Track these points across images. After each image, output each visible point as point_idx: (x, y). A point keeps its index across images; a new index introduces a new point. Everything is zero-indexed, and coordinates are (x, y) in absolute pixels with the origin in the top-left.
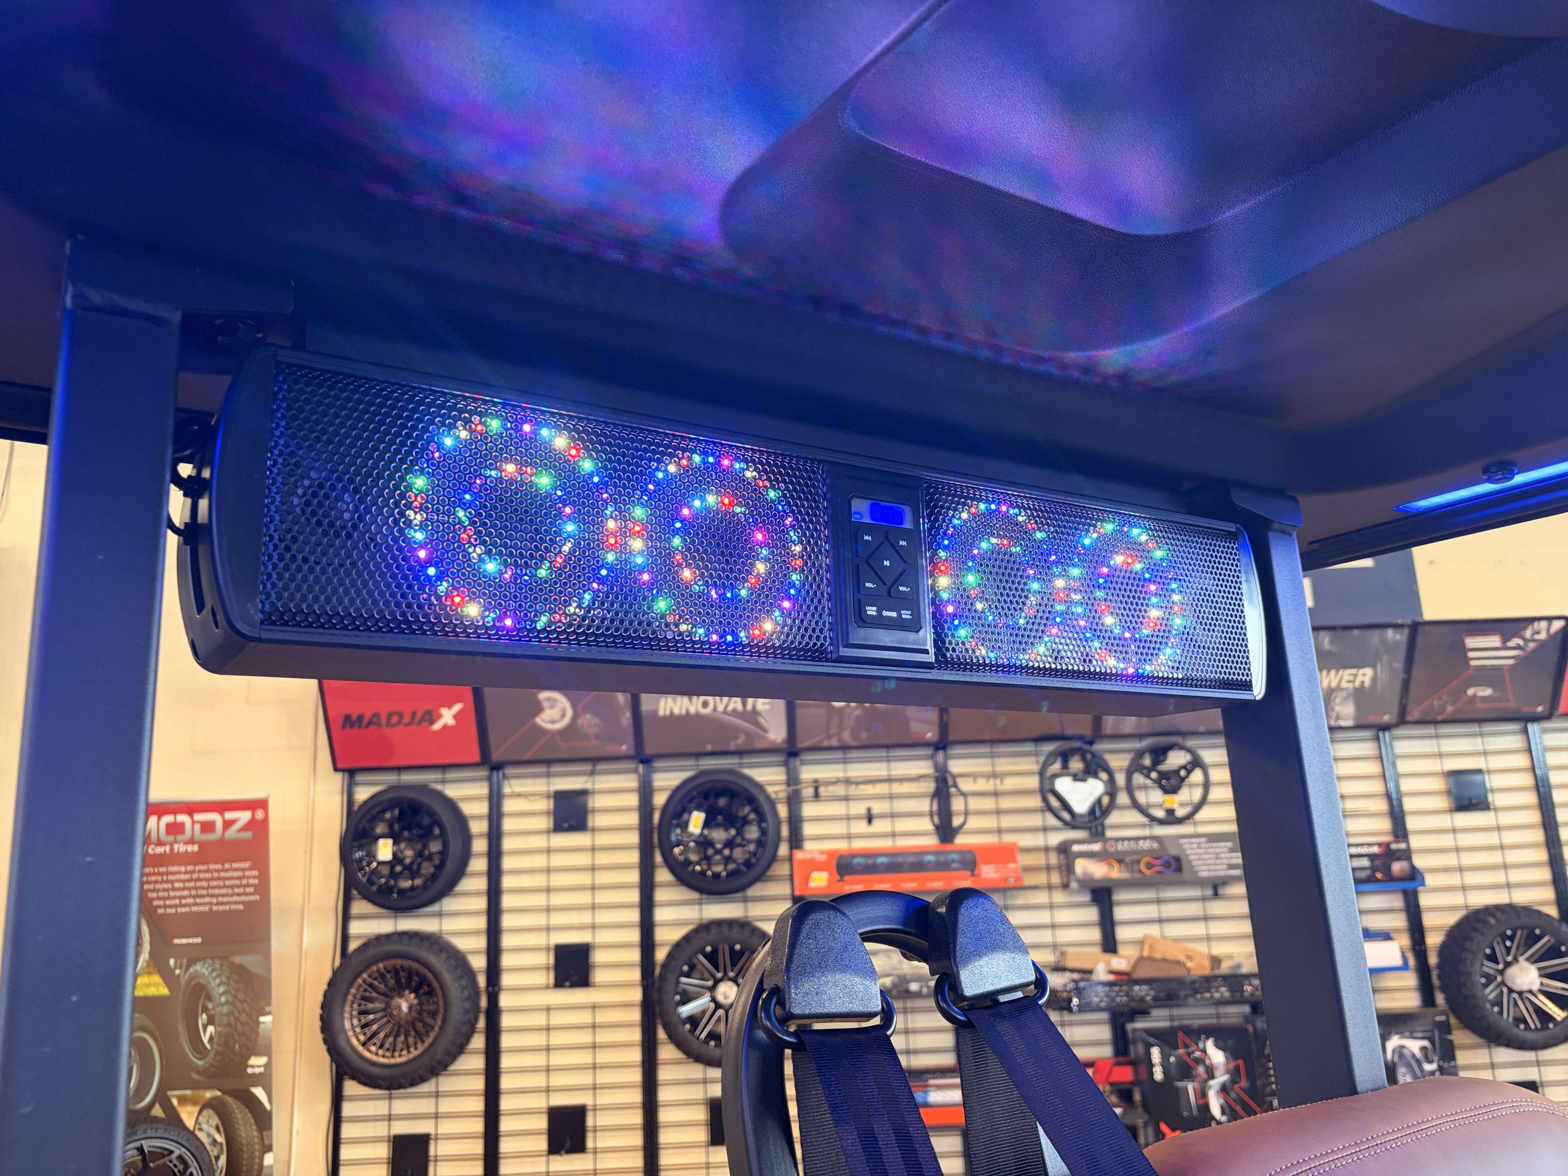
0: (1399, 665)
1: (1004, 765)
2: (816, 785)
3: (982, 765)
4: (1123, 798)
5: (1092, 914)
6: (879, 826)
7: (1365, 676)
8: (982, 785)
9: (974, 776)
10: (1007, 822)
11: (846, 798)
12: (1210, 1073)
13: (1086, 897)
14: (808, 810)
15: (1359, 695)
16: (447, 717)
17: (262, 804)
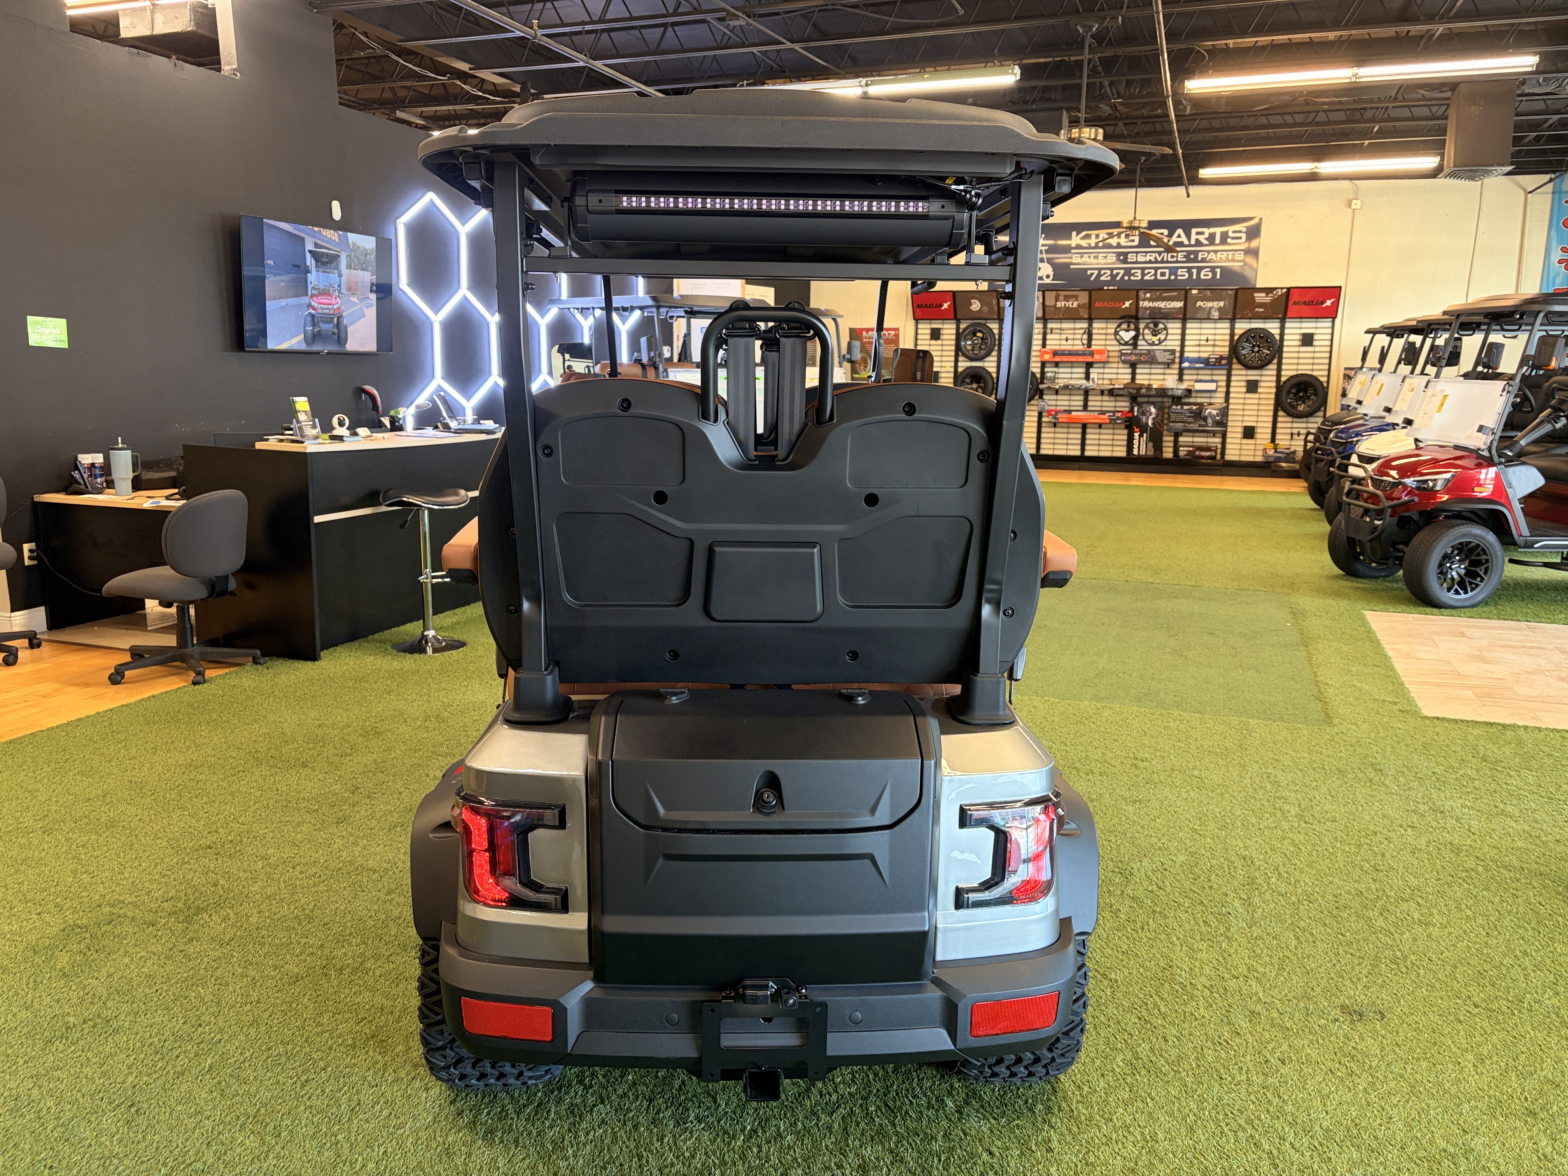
0: (1232, 301)
1: (1110, 325)
2: (1052, 329)
3: (1103, 325)
4: (1141, 337)
5: (1129, 371)
6: (1070, 342)
7: (1222, 304)
8: (1101, 331)
9: (1099, 329)
10: (1108, 342)
11: (1060, 334)
12: (1151, 414)
13: (1128, 366)
14: (1048, 337)
15: (1220, 309)
16: (946, 306)
17: (897, 329)
